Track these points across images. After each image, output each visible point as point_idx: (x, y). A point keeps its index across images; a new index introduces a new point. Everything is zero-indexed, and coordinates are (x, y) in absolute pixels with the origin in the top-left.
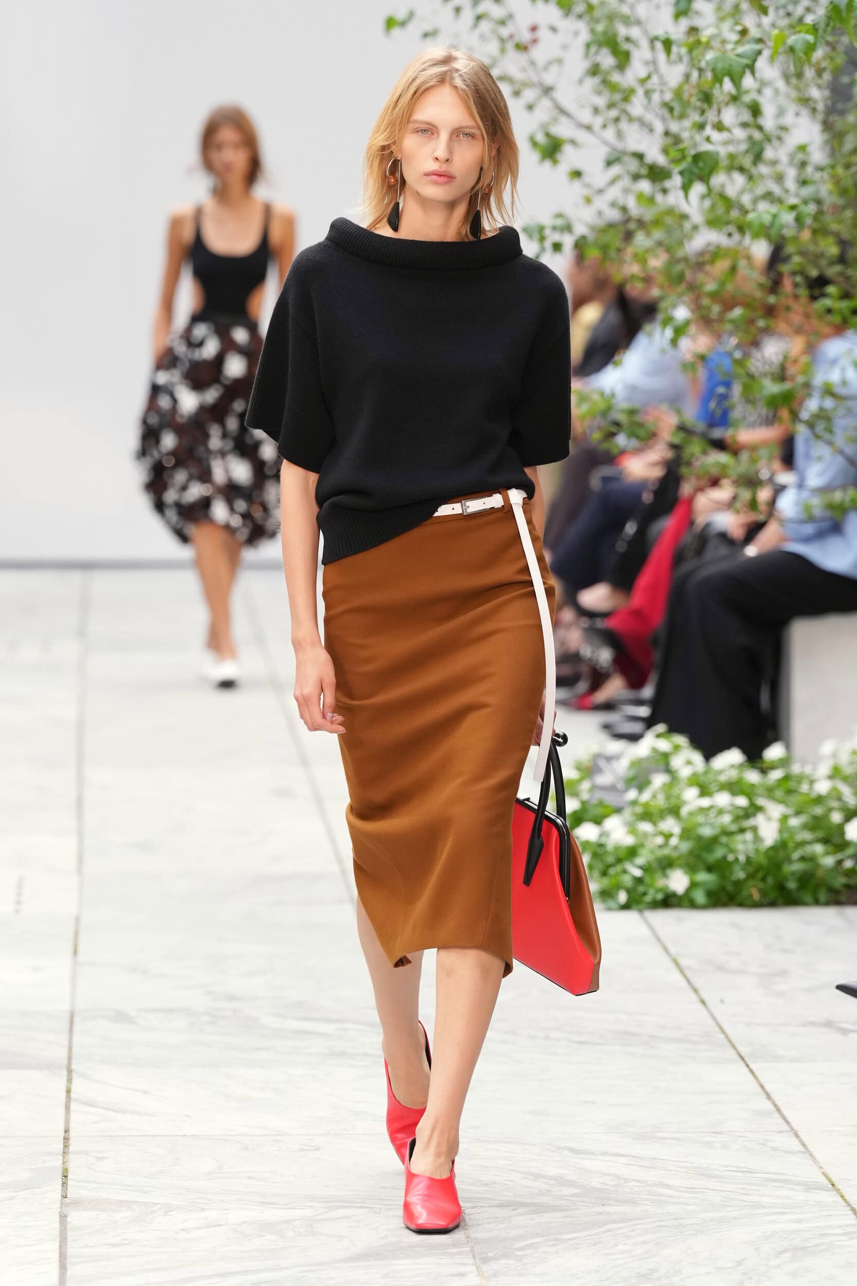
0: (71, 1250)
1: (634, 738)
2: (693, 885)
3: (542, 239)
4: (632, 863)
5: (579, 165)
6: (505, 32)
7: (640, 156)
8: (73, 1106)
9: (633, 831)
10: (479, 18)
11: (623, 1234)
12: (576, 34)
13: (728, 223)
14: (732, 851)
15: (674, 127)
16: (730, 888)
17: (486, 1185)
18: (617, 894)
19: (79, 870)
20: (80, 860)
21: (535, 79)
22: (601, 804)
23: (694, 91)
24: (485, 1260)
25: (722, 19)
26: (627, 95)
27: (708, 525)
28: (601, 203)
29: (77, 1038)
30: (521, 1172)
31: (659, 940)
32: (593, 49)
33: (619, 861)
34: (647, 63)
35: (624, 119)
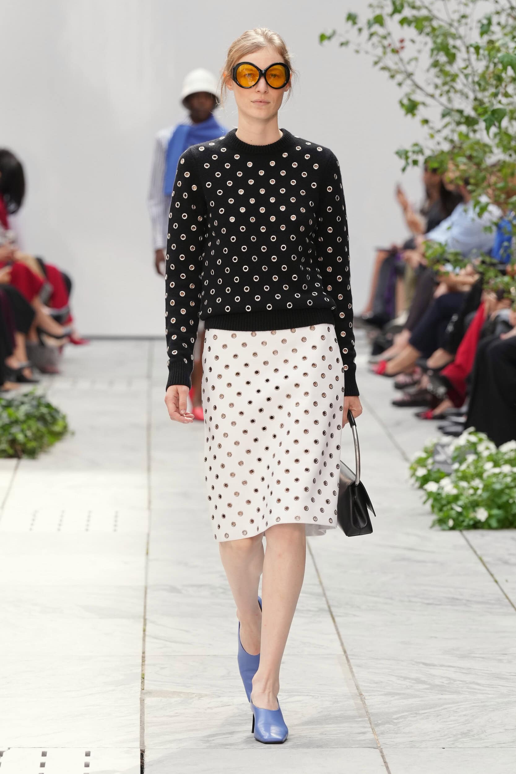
0: (147, 719)
1: (457, 435)
2: (490, 516)
3: (407, 158)
4: (456, 504)
5: (427, 117)
6: (386, 43)
7: (461, 112)
8: (147, 639)
9: (456, 486)
10: (372, 35)
11: (453, 710)
12: (426, 44)
13: (509, 149)
14: (512, 497)
15: (480, 95)
16: (510, 518)
17: (377, 683)
18: (448, 521)
19: (149, 508)
20: (150, 502)
21: (403, 69)
22: (439, 471)
23: (492, 75)
24: (377, 725)
25: (505, 35)
26: (454, 78)
27: (498, 317)
28: (439, 137)
29: (148, 601)
30: (396, 676)
31: (471, 547)
32: (435, 52)
33: (449, 503)
34: (464, 60)
35: (452, 90)
